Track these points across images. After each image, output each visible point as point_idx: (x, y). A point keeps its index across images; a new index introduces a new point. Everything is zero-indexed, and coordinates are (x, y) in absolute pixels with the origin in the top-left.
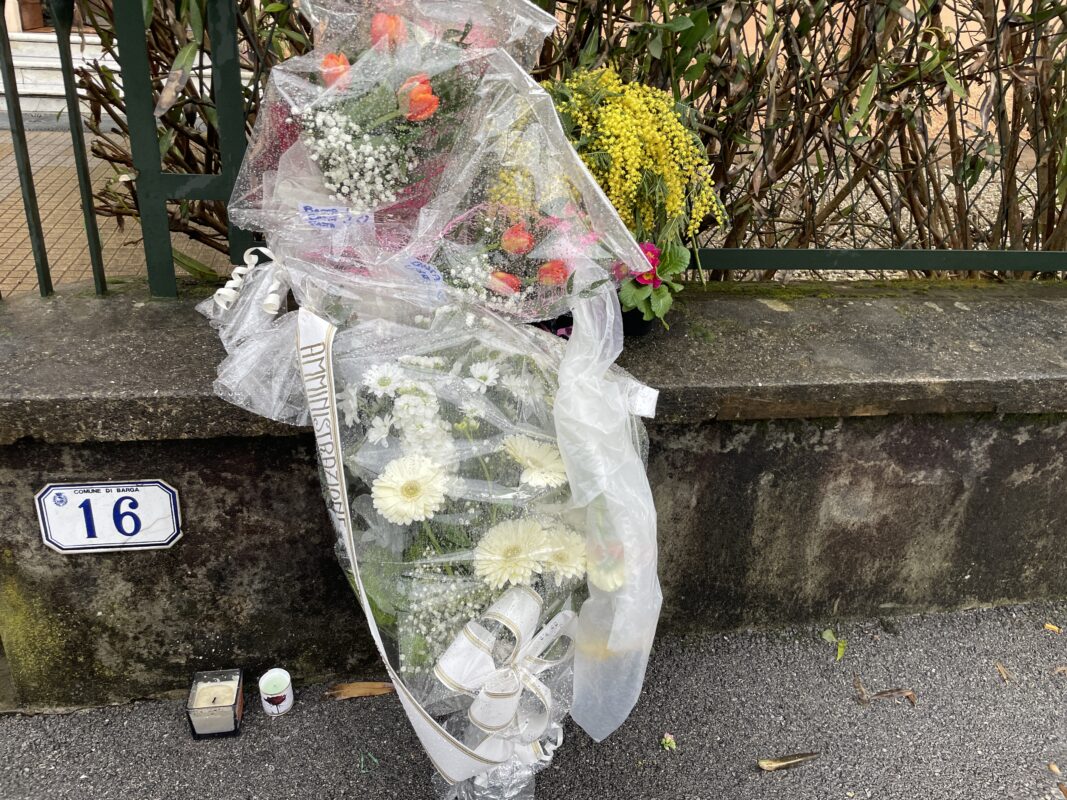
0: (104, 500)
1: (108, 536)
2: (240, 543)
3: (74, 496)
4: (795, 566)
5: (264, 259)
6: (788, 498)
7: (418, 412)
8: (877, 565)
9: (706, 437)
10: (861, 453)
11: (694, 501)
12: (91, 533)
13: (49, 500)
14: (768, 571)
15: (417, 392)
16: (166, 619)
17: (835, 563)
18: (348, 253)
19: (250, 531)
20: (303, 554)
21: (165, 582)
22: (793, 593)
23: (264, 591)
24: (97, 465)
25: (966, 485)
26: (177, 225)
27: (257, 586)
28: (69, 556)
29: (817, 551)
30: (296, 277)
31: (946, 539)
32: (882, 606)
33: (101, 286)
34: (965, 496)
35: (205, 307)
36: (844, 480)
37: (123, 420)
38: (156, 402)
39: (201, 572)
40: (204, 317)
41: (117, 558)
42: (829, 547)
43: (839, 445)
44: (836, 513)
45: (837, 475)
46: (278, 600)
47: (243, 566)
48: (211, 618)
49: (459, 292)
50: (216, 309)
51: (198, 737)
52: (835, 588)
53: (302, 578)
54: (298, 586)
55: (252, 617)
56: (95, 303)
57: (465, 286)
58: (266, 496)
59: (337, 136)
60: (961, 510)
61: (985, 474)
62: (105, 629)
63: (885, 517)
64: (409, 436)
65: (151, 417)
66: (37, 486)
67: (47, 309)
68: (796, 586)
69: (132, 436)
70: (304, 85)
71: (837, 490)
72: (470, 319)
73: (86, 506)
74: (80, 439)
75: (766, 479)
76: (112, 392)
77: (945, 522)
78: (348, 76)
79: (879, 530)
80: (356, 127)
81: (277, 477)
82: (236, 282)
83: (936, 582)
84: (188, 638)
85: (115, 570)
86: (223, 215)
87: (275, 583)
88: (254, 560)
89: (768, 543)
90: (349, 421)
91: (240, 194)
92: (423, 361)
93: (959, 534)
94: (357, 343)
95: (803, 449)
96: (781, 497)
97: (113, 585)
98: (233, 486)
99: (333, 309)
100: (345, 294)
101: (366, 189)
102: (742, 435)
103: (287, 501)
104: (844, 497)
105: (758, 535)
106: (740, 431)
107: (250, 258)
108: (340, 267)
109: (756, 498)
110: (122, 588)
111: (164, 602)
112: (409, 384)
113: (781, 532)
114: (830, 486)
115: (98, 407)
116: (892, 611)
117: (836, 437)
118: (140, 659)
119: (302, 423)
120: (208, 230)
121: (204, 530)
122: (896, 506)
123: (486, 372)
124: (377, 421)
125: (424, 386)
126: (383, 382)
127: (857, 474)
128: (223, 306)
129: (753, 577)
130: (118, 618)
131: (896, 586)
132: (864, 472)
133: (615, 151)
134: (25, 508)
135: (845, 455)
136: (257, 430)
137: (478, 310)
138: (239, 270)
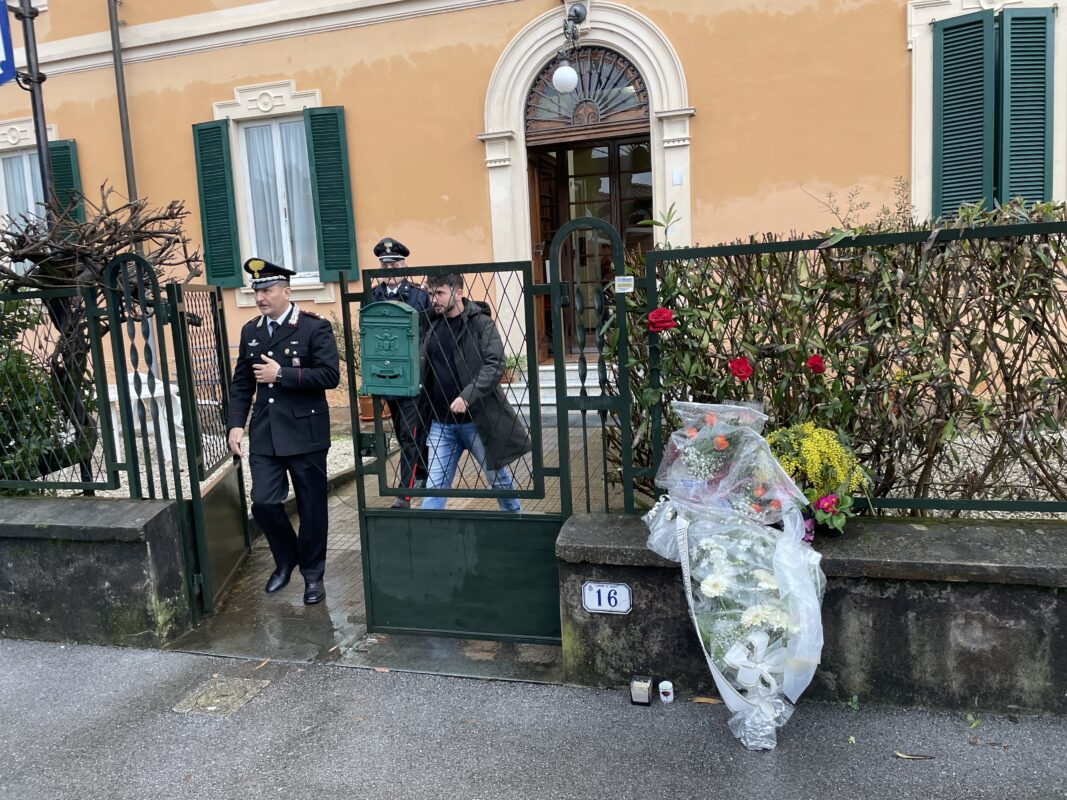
0: (606, 589)
1: (605, 607)
2: (653, 617)
3: (595, 587)
4: (941, 670)
5: (667, 499)
6: (928, 628)
7: (719, 556)
8: (998, 677)
9: (871, 588)
10: (968, 606)
11: (871, 624)
12: (600, 604)
13: (587, 588)
14: (926, 672)
15: (718, 548)
16: (623, 649)
17: (969, 672)
18: (695, 497)
19: (658, 611)
20: (678, 626)
21: (623, 631)
22: (945, 689)
23: (663, 642)
24: (603, 576)
25: (1045, 631)
26: (635, 487)
27: (659, 638)
28: (591, 614)
29: (954, 664)
30: (676, 505)
31: (1042, 666)
32: (1009, 706)
33: (607, 510)
34: (1047, 639)
35: (644, 518)
36: (961, 621)
37: (615, 556)
38: (627, 550)
39: (638, 628)
40: (644, 522)
41: (608, 616)
42: (962, 661)
43: (952, 599)
44: (961, 640)
45: (956, 617)
46: (668, 647)
47: (654, 627)
48: (640, 651)
49: (736, 511)
50: (648, 518)
51: (634, 703)
52: (973, 690)
53: (678, 637)
54: (676, 642)
55: (657, 654)
56: (605, 516)
57: (738, 509)
58: (664, 595)
59: (692, 457)
60: (1047, 648)
61: (1057, 626)
62: (601, 649)
63: (994, 647)
64: (715, 566)
65: (625, 556)
66: (583, 583)
67: (589, 517)
68: (945, 684)
69: (618, 563)
70: (681, 439)
71: (958, 626)
72: (740, 521)
73: (599, 592)
74: (601, 562)
75: (911, 615)
76: (612, 546)
77: (1039, 654)
78: (696, 436)
79: (993, 654)
80: (699, 453)
81: (669, 588)
82: (656, 508)
83: (1044, 694)
84: (631, 660)
85: (606, 622)
86: (653, 482)
87: (667, 638)
88: (659, 626)
89: (922, 653)
90: (694, 559)
91: (659, 474)
92: (721, 537)
93: (1050, 663)
94: (697, 529)
95: (930, 600)
96: (923, 626)
97: (605, 628)
98: (651, 590)
99: (689, 516)
100: (694, 511)
101: (703, 474)
102: (892, 589)
103: (673, 600)
104: (963, 631)
105: (914, 648)
106: (890, 587)
107: (662, 499)
108: (692, 501)
109: (907, 626)
110: (608, 631)
111: (623, 640)
112: (716, 545)
113: (927, 648)
114: (953, 623)
115: (607, 551)
116: (1017, 711)
117: (948, 595)
118: (612, 667)
119: (677, 561)
120: (647, 488)
121: (640, 609)
122: (1000, 641)
123: (746, 543)
124: (704, 560)
125: (721, 547)
126: (707, 545)
127: (969, 618)
128: (651, 517)
129: (916, 674)
130: (605, 644)
131: (1015, 694)
132: (973, 617)
133: (808, 457)
134: (578, 591)
135: (957, 606)
136: (661, 564)
137: (744, 519)
138: (658, 503)
